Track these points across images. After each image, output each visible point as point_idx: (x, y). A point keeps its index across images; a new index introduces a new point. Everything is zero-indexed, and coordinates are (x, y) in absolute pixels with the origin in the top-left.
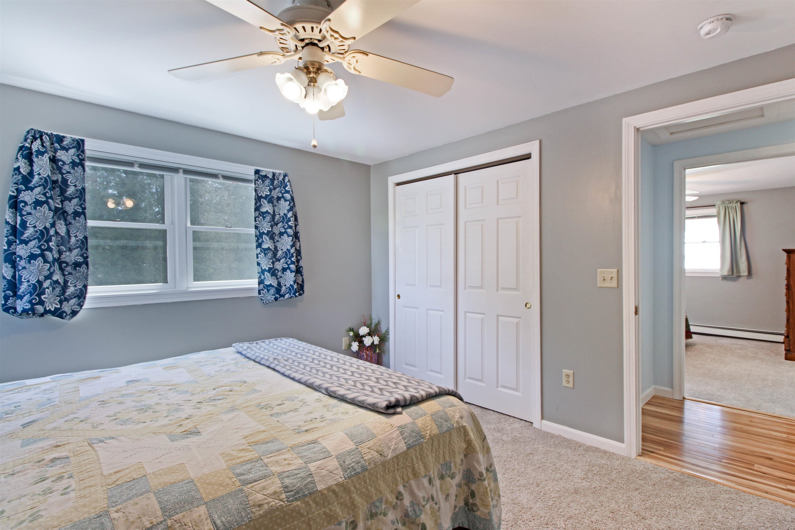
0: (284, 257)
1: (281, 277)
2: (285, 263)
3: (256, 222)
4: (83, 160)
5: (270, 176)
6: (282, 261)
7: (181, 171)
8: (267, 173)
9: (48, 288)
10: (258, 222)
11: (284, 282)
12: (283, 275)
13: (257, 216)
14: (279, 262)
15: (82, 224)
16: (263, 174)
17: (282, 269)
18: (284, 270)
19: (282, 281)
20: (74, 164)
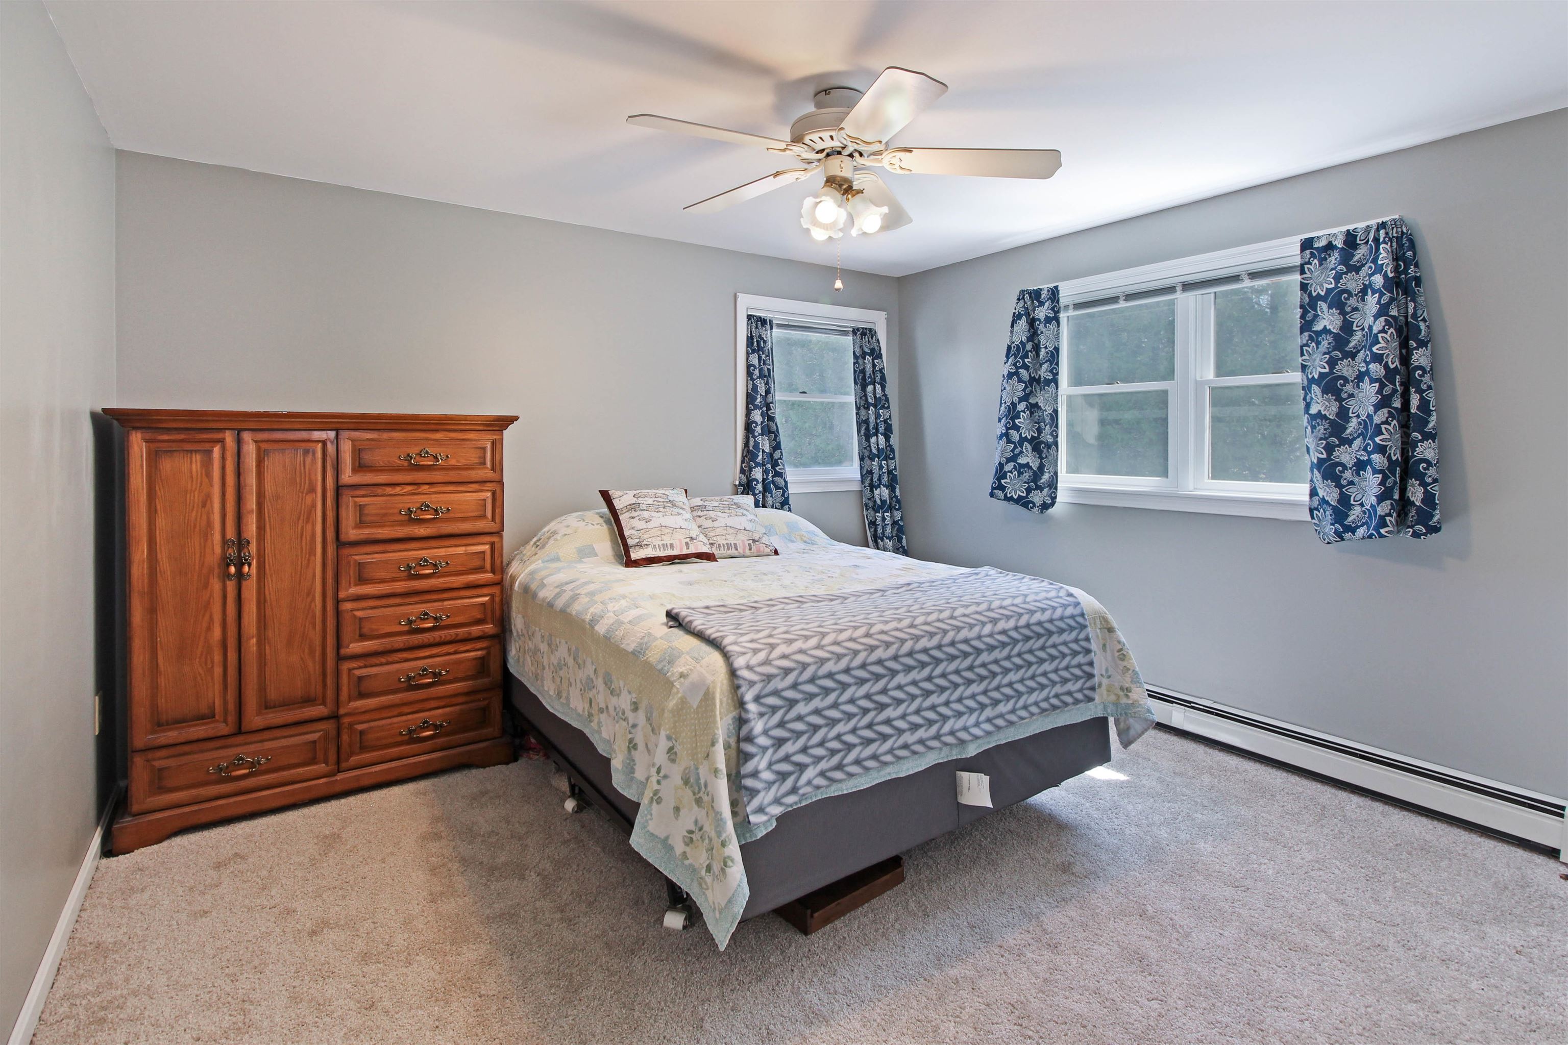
0: (1362, 434)
1: (1351, 483)
2: (1363, 450)
3: (1304, 357)
4: (1058, 312)
5: (1339, 243)
6: (1357, 443)
7: (1179, 288)
8: (1333, 240)
9: (1011, 472)
10: (1306, 357)
11: (1359, 496)
12: (1356, 480)
13: (1305, 342)
14: (1350, 447)
15: (1052, 394)
16: (1322, 243)
17: (1355, 465)
18: (1360, 466)
19: (1352, 491)
20: (1048, 320)
